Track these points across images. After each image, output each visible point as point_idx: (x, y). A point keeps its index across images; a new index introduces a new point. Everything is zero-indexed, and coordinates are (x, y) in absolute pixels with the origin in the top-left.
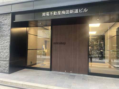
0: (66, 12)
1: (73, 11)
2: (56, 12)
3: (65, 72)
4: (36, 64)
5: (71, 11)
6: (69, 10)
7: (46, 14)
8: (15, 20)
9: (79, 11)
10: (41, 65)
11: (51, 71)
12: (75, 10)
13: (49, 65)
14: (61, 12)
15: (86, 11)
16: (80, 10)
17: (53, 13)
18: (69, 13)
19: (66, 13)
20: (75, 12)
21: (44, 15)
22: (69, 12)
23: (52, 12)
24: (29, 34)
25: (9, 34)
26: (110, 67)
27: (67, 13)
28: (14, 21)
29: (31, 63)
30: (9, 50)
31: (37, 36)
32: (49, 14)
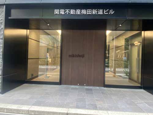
0: (87, 12)
1: (97, 11)
2: (74, 11)
3: (77, 85)
4: (37, 76)
5: (94, 12)
6: (91, 10)
7: (60, 12)
8: (10, 16)
9: (103, 12)
10: (45, 78)
11: (61, 85)
12: (99, 11)
13: (59, 77)
14: (81, 11)
15: (112, 13)
16: (105, 11)
17: (70, 11)
18: (91, 14)
19: (87, 14)
20: (99, 13)
21: (57, 13)
22: (91, 12)
23: (68, 10)
24: (29, 39)
25: (2, 36)
26: (114, 76)
27: (89, 13)
28: (10, 18)
29: (32, 76)
30: (1, 59)
31: (39, 42)
32: (64, 12)
